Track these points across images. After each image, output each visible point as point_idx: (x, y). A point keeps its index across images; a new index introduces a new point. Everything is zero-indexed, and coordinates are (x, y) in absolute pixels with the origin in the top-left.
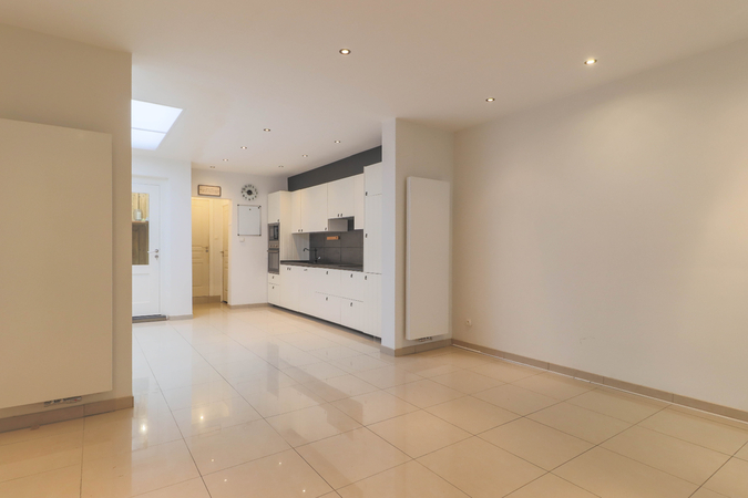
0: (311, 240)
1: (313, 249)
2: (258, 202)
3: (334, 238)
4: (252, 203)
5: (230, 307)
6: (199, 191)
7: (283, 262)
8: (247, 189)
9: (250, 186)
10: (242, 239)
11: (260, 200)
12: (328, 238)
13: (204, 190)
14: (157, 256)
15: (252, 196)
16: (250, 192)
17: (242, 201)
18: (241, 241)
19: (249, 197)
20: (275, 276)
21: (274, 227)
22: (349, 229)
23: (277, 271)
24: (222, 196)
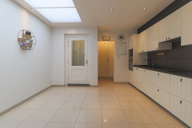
0: (148, 56)
1: (149, 60)
2: (124, 41)
3: (162, 54)
4: (122, 41)
5: (114, 83)
6: (103, 39)
7: (134, 66)
8: (120, 36)
10: (118, 56)
12: (158, 54)
13: (105, 38)
14: (87, 63)
15: (122, 39)
16: (121, 37)
17: (118, 41)
18: (118, 57)
19: (121, 39)
20: (131, 71)
21: (131, 50)
22: (173, 48)
23: (132, 70)
24: (111, 40)
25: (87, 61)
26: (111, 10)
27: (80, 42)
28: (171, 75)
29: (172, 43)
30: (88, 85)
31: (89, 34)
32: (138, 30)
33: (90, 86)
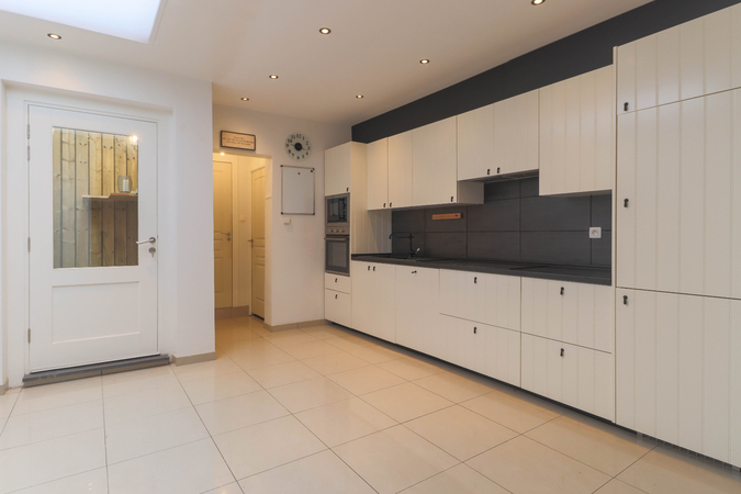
0: (393, 221)
2: (309, 162)
3: (451, 216)
4: (301, 163)
5: (269, 329)
6: (222, 141)
7: (356, 257)
8: (294, 142)
9: (299, 136)
10: (286, 219)
11: (313, 160)
12: (435, 217)
13: (230, 140)
14: (152, 250)
15: (302, 152)
16: (298, 147)
17: (288, 160)
18: (286, 224)
19: (297, 153)
20: (340, 277)
21: (340, 199)
22: (486, 200)
23: (345, 271)
24: (257, 152)
25: (153, 240)
26: (325, 31)
27: (109, 139)
28: (523, 278)
29: (485, 186)
30: (158, 361)
31: (170, 112)
32: (353, 127)
33: (169, 364)
